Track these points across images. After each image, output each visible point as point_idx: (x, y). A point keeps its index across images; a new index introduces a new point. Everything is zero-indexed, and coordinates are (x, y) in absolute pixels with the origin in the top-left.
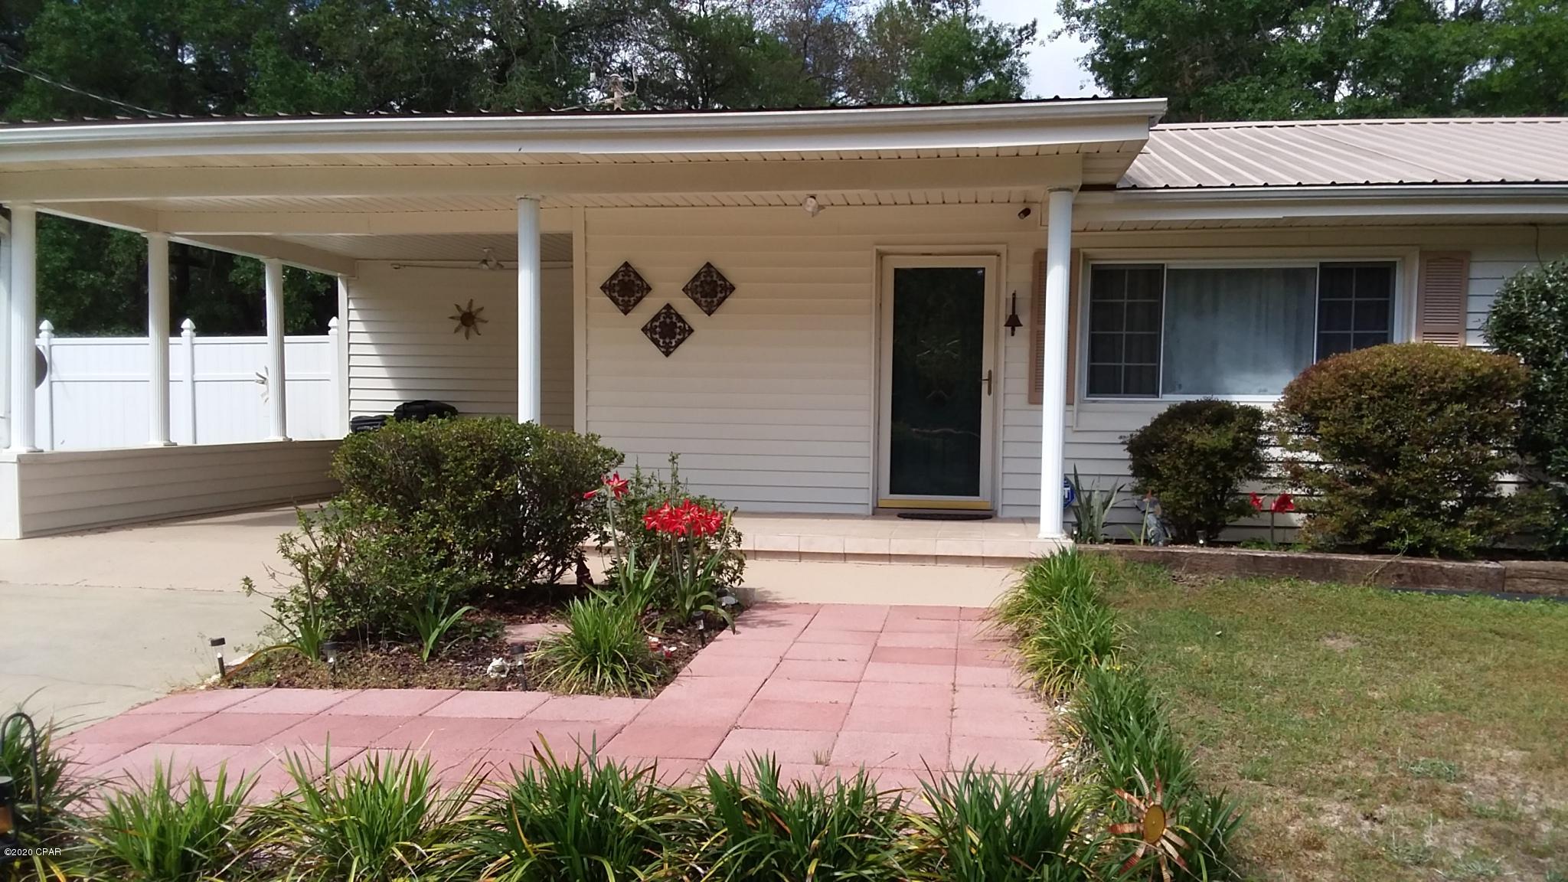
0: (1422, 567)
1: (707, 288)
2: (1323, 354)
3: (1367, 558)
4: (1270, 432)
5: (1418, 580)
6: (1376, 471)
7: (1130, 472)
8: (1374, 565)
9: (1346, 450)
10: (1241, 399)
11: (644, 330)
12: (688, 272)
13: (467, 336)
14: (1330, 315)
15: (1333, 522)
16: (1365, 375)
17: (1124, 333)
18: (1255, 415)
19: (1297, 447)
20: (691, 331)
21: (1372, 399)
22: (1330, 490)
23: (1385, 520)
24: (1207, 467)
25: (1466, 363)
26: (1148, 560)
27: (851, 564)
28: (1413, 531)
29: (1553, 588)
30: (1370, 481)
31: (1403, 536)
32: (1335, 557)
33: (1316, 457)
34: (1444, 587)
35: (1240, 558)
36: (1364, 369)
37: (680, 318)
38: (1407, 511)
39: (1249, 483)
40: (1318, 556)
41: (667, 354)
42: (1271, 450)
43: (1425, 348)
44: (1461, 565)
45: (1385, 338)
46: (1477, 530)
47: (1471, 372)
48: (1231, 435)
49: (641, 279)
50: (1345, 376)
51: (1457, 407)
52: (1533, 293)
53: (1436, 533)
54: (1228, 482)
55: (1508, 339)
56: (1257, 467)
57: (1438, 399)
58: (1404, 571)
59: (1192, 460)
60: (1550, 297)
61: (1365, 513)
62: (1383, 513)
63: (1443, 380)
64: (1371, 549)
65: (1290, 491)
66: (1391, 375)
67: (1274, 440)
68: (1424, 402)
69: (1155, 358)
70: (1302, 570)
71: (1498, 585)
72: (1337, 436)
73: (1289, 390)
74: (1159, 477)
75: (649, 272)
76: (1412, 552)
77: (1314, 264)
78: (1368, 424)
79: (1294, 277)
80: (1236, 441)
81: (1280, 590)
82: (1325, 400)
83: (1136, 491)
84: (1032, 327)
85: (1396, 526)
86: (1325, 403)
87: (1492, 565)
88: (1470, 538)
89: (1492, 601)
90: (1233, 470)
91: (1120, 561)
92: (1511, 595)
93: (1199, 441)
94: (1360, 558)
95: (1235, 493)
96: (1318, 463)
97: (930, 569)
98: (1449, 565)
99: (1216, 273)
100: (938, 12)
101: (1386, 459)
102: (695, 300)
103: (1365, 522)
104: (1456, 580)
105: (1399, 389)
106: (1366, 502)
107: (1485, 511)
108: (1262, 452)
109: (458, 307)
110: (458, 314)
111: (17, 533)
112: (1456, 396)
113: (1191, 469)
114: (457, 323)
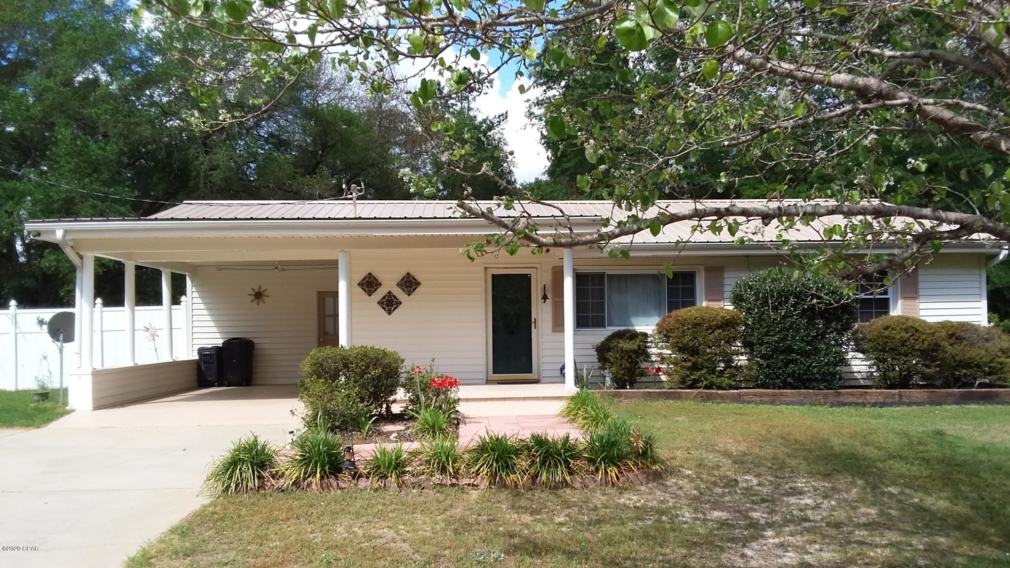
0: (710, 393)
1: (408, 284)
2: (670, 310)
3: (690, 390)
4: (651, 342)
5: (710, 398)
6: (691, 356)
7: (597, 360)
8: (693, 393)
9: (681, 349)
10: (639, 329)
11: (379, 303)
12: (399, 276)
13: (258, 304)
14: (672, 293)
15: (677, 378)
16: (685, 320)
17: (590, 301)
18: (645, 335)
19: (662, 348)
20: (401, 303)
21: (688, 329)
22: (676, 364)
23: (696, 375)
24: (628, 357)
25: (721, 314)
26: (609, 394)
27: (489, 402)
28: (706, 379)
29: (758, 399)
30: (690, 360)
31: (703, 381)
32: (678, 390)
33: (669, 352)
34: (718, 401)
35: (643, 392)
36: (685, 317)
37: (395, 298)
38: (703, 372)
39: (645, 363)
40: (672, 390)
41: (390, 314)
42: (652, 349)
43: (707, 308)
44: (724, 392)
45: (693, 304)
46: (729, 378)
47: (723, 318)
48: (637, 344)
49: (377, 280)
50: (678, 320)
51: (718, 331)
52: (745, 287)
53: (714, 380)
54: (637, 363)
55: (737, 304)
56: (648, 356)
57: (712, 328)
58: (704, 395)
59: (623, 355)
60: (751, 288)
61: (688, 373)
62: (695, 373)
63: (713, 321)
64: (691, 387)
65: (660, 366)
66: (695, 319)
67: (653, 345)
68: (707, 329)
69: (603, 311)
70: (667, 396)
71: (738, 399)
72: (676, 343)
73: (658, 325)
74: (609, 362)
75: (380, 276)
76: (706, 387)
77: (663, 272)
78: (687, 338)
79: (656, 278)
80: (639, 346)
81: (659, 404)
82: (671, 329)
83: (600, 368)
84: (552, 299)
85: (700, 378)
86: (671, 330)
87: (736, 391)
88: (727, 381)
89: (735, 405)
90: (638, 358)
91: (599, 395)
92: (743, 402)
93: (625, 346)
94: (688, 391)
95: (639, 368)
96: (670, 354)
97: (522, 403)
98: (720, 392)
99: (625, 277)
100: (453, 104)
101: (694, 352)
102: (402, 289)
103: (688, 376)
104: (722, 397)
105: (698, 324)
106: (688, 368)
107: (732, 370)
108: (649, 350)
109: (253, 289)
110: (253, 293)
111: (91, 408)
112: (718, 327)
113: (622, 358)
114: (252, 298)
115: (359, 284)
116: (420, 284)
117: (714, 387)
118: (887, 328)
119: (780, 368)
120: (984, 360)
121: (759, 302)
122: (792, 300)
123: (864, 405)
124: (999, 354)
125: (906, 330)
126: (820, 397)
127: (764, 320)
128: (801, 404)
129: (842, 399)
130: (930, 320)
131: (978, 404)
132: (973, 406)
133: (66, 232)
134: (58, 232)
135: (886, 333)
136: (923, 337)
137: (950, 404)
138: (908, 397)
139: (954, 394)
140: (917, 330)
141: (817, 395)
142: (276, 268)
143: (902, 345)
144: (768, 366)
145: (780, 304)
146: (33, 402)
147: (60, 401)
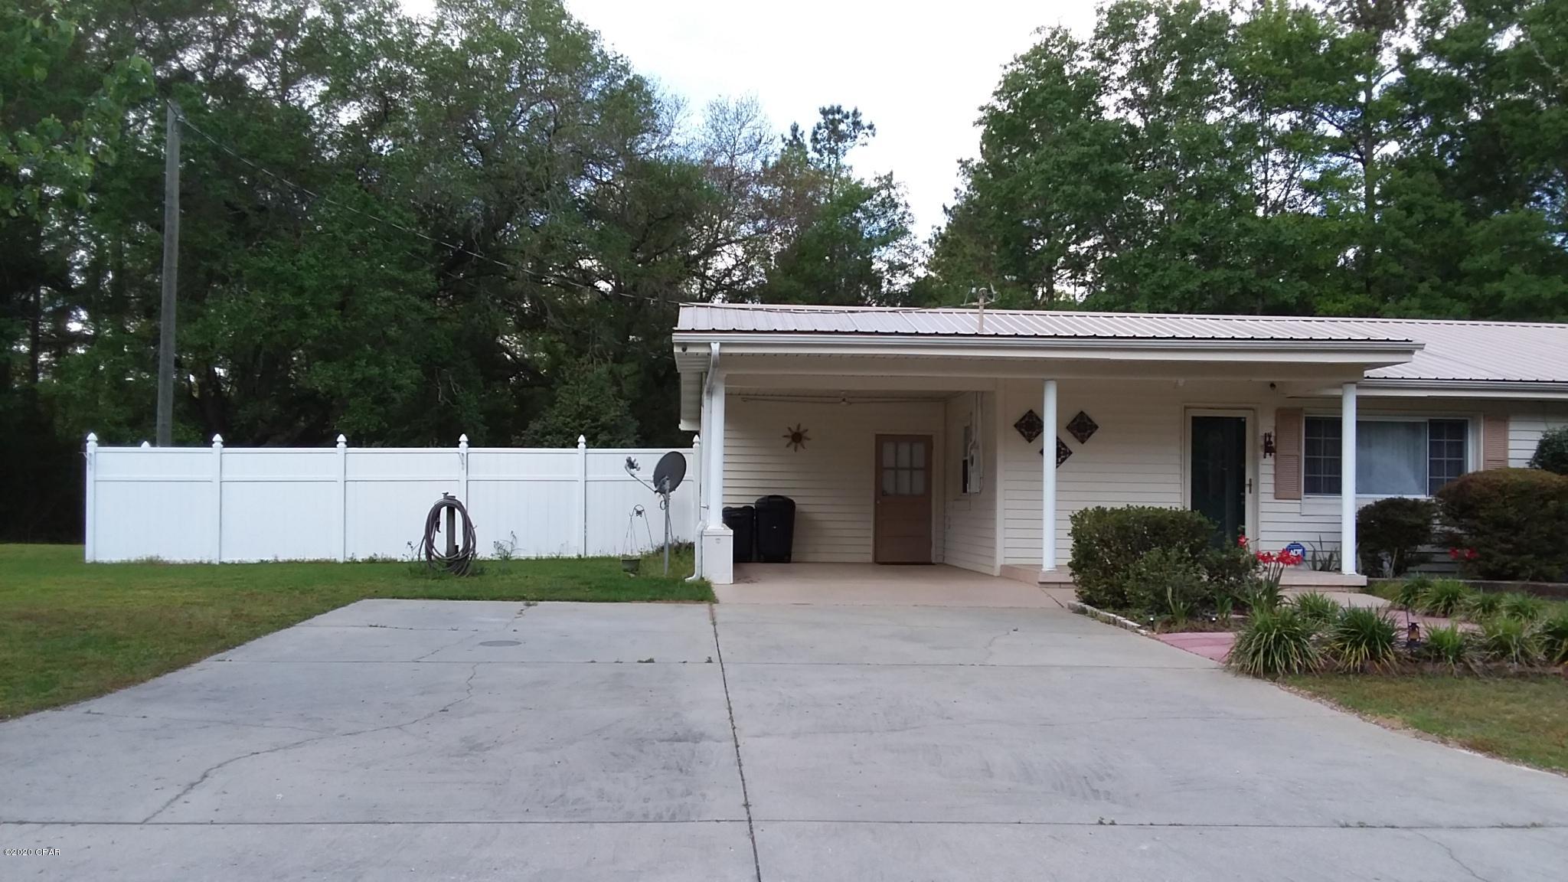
1: (1081, 427)
6: (1513, 535)
12: (1069, 415)
13: (795, 449)
14: (1434, 449)
17: (1322, 457)
20: (1074, 453)
23: (1519, 562)
28: (1532, 567)
31: (1528, 570)
33: (1460, 531)
36: (1504, 482)
37: (1063, 446)
38: (1529, 557)
45: (1460, 465)
46: (1560, 567)
48: (1424, 517)
49: (1040, 421)
53: (1543, 568)
58: (1532, 588)
59: (1403, 531)
61: (1509, 558)
72: (1494, 517)
76: (1535, 578)
77: (1424, 419)
79: (1413, 427)
80: (1427, 521)
85: (1523, 565)
93: (1407, 520)
102: (1074, 434)
106: (1508, 552)
109: (790, 429)
110: (790, 434)
111: (732, 581)
114: (789, 440)
115: (1016, 426)
116: (1097, 427)
117: (1541, 578)
133: (722, 344)
134: (712, 347)
142: (844, 400)
146: (625, 570)
147: (664, 571)
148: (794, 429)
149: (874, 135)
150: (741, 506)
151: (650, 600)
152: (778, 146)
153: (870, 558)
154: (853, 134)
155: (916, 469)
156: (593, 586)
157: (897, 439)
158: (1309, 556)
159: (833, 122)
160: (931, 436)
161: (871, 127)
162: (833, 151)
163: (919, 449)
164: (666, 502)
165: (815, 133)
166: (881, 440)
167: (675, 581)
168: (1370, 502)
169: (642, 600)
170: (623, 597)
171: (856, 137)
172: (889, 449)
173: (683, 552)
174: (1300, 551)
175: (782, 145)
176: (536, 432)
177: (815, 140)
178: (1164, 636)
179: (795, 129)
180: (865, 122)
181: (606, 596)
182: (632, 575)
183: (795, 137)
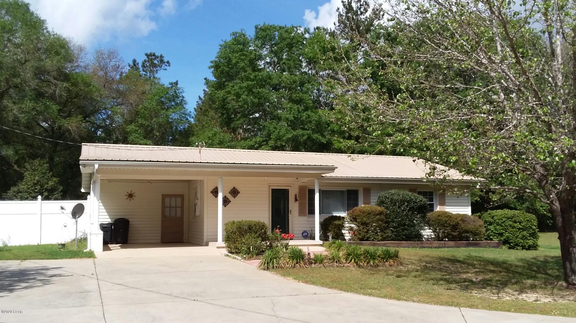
0: (374, 243)
1: (233, 192)
3: (366, 242)
4: (345, 221)
5: (374, 245)
6: (366, 227)
8: (368, 243)
9: (363, 224)
12: (230, 189)
13: (130, 200)
14: (349, 199)
16: (364, 211)
18: (342, 218)
19: (351, 224)
20: (230, 201)
23: (368, 235)
25: (374, 209)
29: (392, 245)
30: (366, 229)
31: (371, 238)
32: (360, 241)
33: (354, 226)
36: (357, 210)
37: (228, 199)
38: (372, 234)
41: (225, 207)
44: (379, 242)
45: (358, 205)
46: (381, 236)
47: (379, 210)
48: (342, 221)
52: (385, 197)
53: (376, 237)
55: (381, 205)
60: (388, 198)
61: (365, 234)
67: (347, 222)
71: (385, 245)
72: (361, 221)
73: (348, 213)
76: (373, 240)
77: (345, 190)
78: (366, 219)
79: (342, 192)
80: (342, 223)
84: (299, 201)
85: (370, 236)
87: (384, 242)
88: (381, 238)
90: (342, 228)
99: (329, 191)
102: (231, 195)
103: (366, 236)
105: (370, 213)
106: (365, 232)
108: (344, 225)
110: (128, 194)
111: (102, 250)
112: (378, 215)
113: (335, 228)
114: (127, 197)
115: (211, 192)
116: (239, 192)
117: (375, 240)
118: (439, 216)
119: (401, 232)
120: (474, 230)
121: (392, 204)
122: (406, 204)
123: (432, 247)
124: (479, 227)
125: (447, 217)
126: (415, 244)
127: (394, 212)
128: (409, 247)
129: (424, 245)
130: (454, 213)
131: (473, 247)
132: (472, 248)
133: (99, 165)
134: (95, 165)
135: (439, 218)
136: (453, 220)
137: (463, 247)
138: (447, 244)
139: (463, 243)
140: (451, 217)
141: (414, 243)
143: (446, 223)
144: (396, 232)
145: (401, 205)
146: (59, 248)
147: (75, 248)
148: (129, 192)
149: (169, 66)
150: (107, 223)
151: (69, 258)
152: (127, 69)
153: (159, 241)
154: (160, 65)
155: (178, 207)
156: (47, 254)
157: (170, 196)
158: (309, 235)
159: (151, 60)
160: (183, 195)
161: (168, 62)
162: (151, 71)
163: (179, 199)
164: (76, 222)
165: (143, 64)
166: (164, 197)
167: (80, 251)
168: (327, 217)
169: (66, 258)
170: (59, 258)
171: (162, 66)
172: (167, 200)
173: (83, 241)
174: (306, 234)
175: (129, 68)
176: (14, 192)
177: (143, 66)
178: (248, 262)
179: (134, 61)
180: (165, 60)
181: (52, 257)
182: (62, 250)
183: (135, 65)
